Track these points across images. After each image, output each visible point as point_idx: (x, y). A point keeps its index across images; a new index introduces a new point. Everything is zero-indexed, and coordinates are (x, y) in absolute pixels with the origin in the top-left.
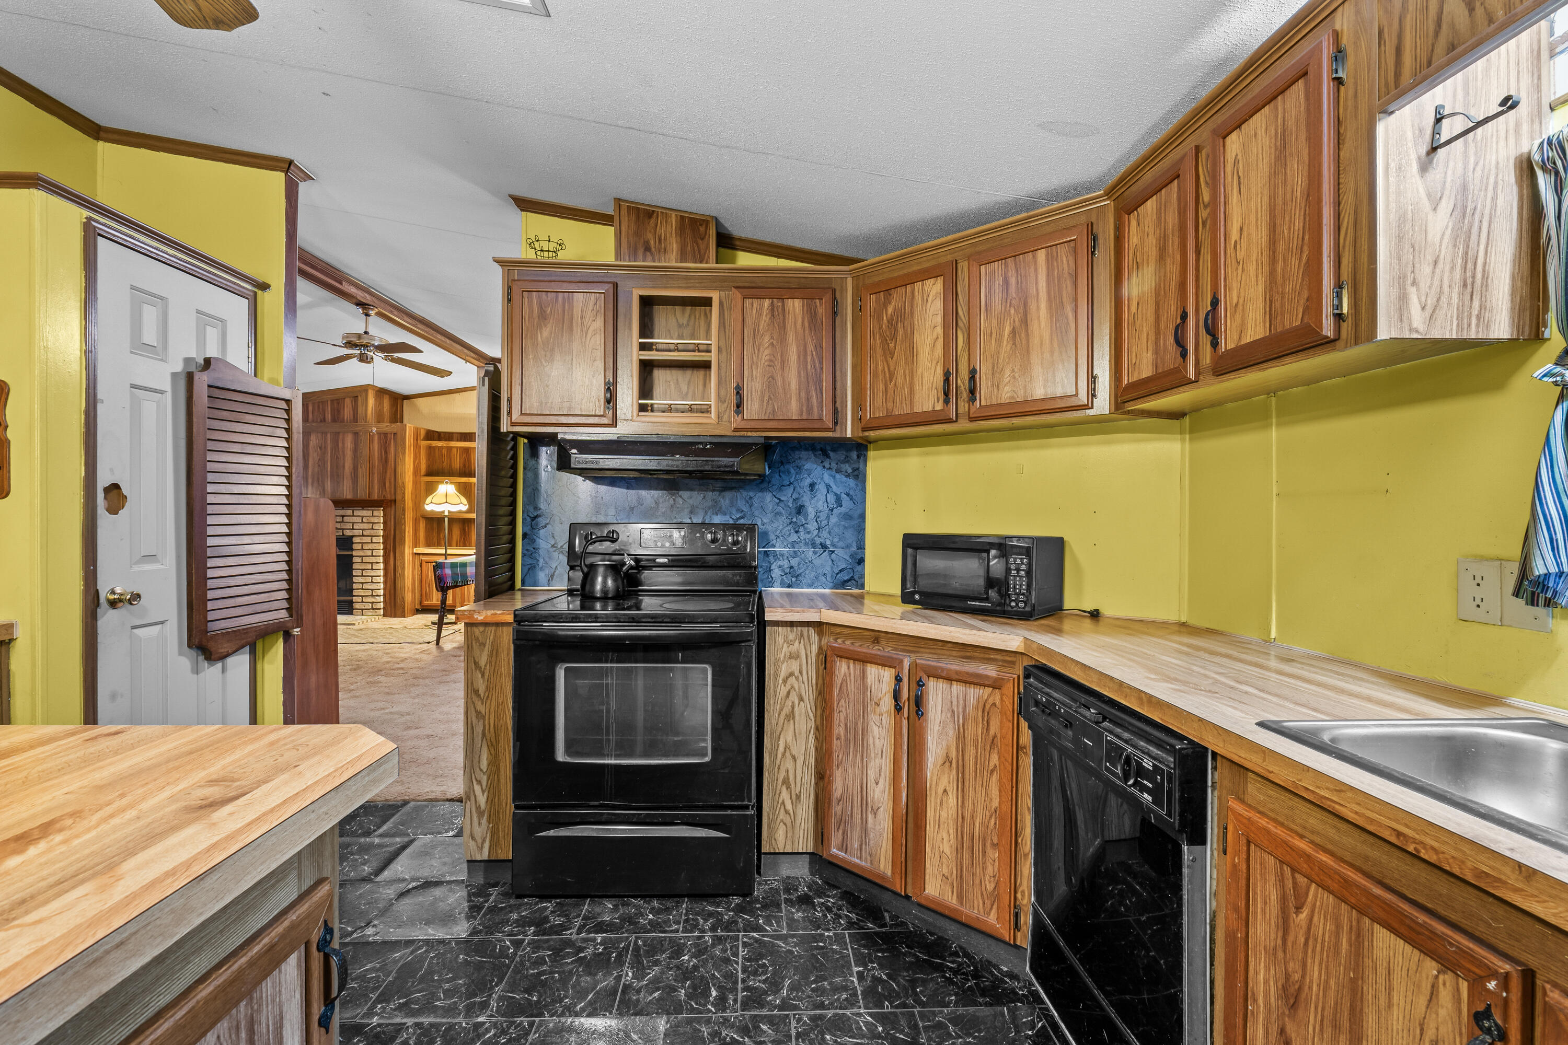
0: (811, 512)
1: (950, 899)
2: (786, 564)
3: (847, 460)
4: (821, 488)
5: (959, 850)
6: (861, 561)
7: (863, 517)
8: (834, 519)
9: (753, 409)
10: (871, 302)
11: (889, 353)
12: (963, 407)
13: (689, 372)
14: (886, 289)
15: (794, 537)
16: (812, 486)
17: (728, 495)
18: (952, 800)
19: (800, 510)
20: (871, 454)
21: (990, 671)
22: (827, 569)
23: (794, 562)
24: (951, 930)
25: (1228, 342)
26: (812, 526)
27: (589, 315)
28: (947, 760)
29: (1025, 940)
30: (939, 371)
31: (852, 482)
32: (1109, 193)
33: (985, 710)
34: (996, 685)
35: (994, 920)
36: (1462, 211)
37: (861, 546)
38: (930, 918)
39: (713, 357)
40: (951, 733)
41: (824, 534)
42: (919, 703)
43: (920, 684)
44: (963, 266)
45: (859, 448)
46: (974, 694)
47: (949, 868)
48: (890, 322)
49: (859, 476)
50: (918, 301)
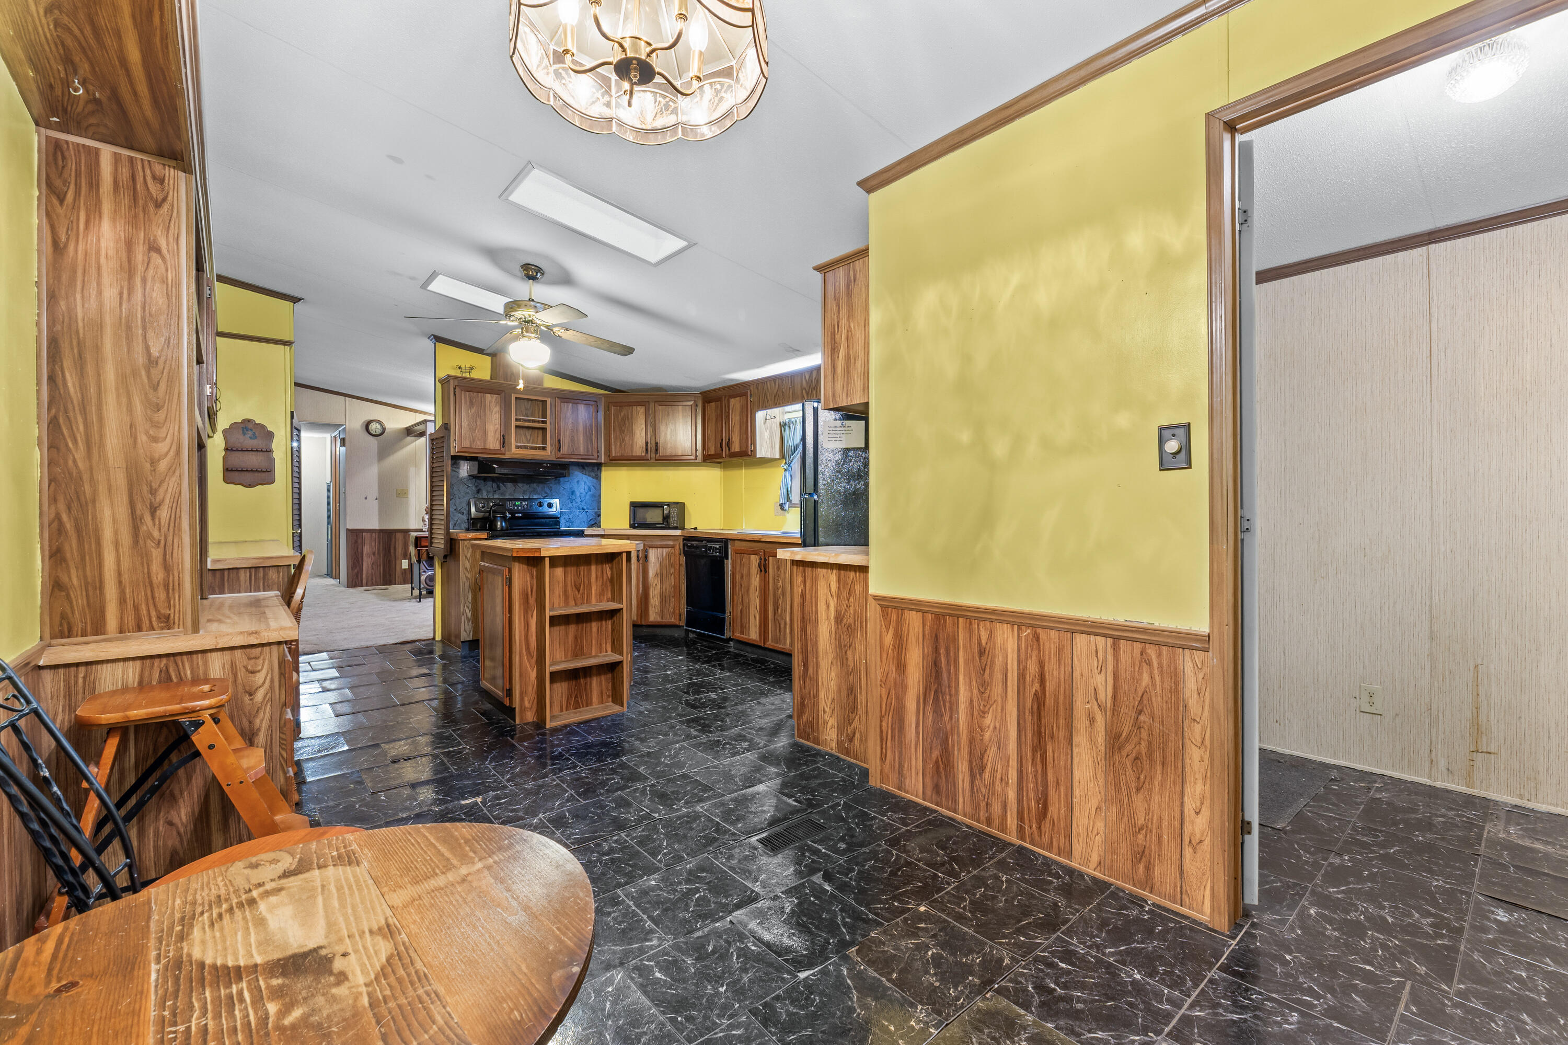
0: (578, 494)
1: (659, 619)
2: (567, 517)
3: (593, 471)
4: (582, 485)
5: (661, 602)
6: (599, 515)
7: (600, 496)
8: (587, 497)
9: (565, 449)
10: (613, 409)
11: (622, 431)
12: (653, 455)
13: (530, 431)
14: (620, 405)
15: (571, 505)
16: (578, 482)
17: (541, 486)
18: (658, 586)
19: (573, 493)
20: (603, 468)
21: (671, 543)
22: (585, 519)
23: (571, 516)
24: (658, 631)
25: (732, 450)
26: (578, 500)
27: (493, 403)
28: (657, 574)
29: (683, 623)
30: (644, 441)
31: (595, 480)
32: (701, 393)
33: (669, 555)
34: (673, 547)
35: (673, 620)
36: (771, 433)
37: (599, 509)
38: (650, 630)
39: (548, 426)
40: (658, 565)
41: (584, 504)
42: (646, 557)
43: (646, 551)
44: (652, 405)
45: (599, 466)
46: (665, 551)
47: (658, 609)
48: (623, 419)
49: (598, 478)
50: (634, 412)
